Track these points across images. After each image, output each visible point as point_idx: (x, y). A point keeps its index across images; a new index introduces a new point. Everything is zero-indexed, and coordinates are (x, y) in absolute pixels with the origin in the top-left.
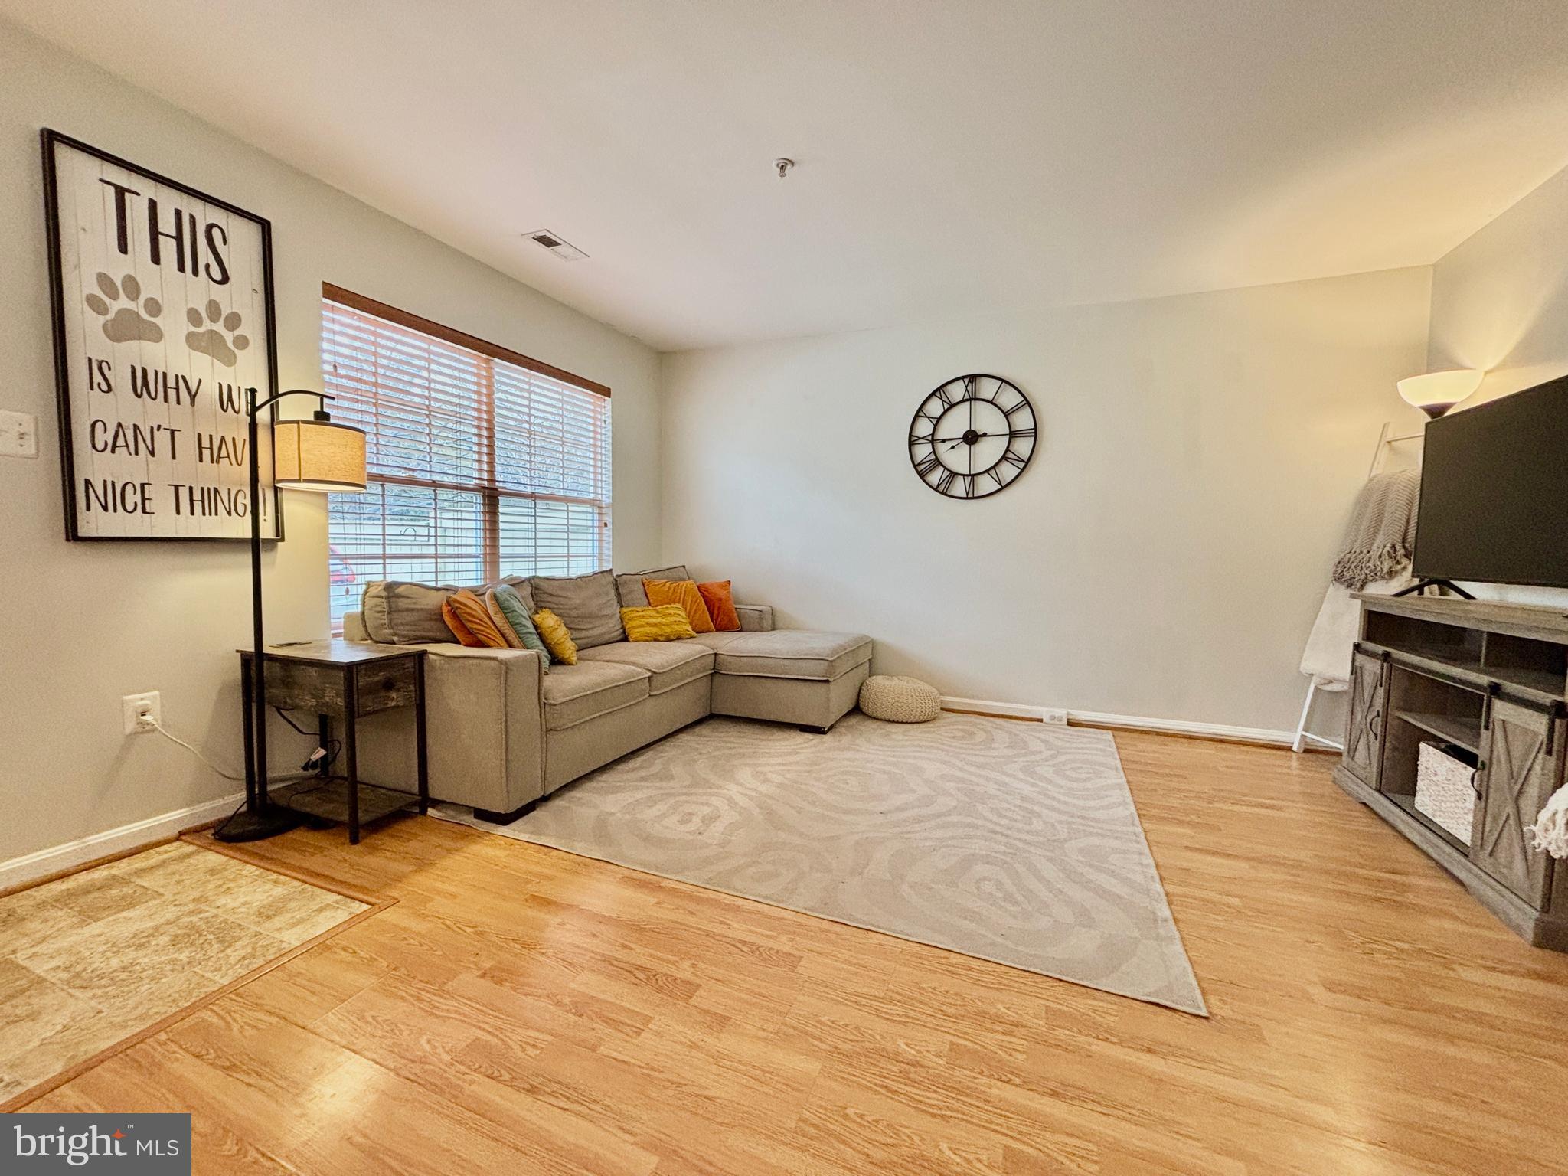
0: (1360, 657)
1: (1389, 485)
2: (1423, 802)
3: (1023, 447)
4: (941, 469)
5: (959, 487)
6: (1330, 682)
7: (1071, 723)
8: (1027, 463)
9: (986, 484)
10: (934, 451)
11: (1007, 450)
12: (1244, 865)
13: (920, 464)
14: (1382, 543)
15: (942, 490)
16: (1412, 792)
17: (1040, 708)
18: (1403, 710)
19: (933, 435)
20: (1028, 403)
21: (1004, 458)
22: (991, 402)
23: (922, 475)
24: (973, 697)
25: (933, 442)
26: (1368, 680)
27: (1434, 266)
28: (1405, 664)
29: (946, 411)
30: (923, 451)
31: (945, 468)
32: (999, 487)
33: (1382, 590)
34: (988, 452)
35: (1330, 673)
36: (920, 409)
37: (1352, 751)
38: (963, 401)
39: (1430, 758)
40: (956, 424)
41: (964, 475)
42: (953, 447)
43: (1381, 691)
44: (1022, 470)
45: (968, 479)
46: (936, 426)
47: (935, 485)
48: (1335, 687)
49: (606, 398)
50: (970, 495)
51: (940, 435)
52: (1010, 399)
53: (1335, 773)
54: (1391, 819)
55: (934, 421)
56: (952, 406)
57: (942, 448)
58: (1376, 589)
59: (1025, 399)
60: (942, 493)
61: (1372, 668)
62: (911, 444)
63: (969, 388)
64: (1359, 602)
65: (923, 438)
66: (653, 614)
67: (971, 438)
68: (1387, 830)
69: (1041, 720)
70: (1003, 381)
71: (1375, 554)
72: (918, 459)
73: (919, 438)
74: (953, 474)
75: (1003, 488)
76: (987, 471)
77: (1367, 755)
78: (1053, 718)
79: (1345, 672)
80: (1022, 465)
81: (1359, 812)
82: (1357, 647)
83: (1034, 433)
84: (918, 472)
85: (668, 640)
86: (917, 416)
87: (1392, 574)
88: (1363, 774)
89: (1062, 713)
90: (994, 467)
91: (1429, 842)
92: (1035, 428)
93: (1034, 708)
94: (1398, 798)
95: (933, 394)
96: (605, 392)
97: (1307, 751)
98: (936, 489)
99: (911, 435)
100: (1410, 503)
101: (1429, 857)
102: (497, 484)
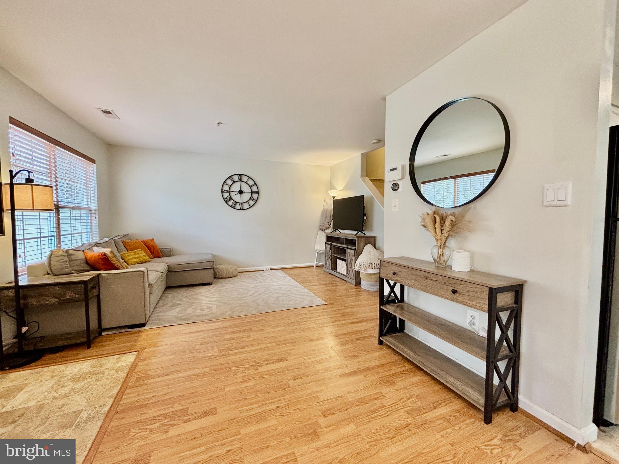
0: (326, 245)
1: (327, 211)
2: (338, 270)
3: (255, 196)
4: (232, 201)
5: (238, 206)
6: (320, 251)
7: (271, 270)
8: (256, 201)
9: (246, 206)
10: (230, 195)
11: (251, 197)
12: (319, 286)
13: (225, 199)
14: (327, 222)
15: (233, 207)
16: (336, 269)
17: (263, 267)
18: (334, 254)
19: (229, 190)
20: (256, 184)
21: (250, 199)
22: (246, 183)
23: (226, 202)
24: (244, 267)
25: (229, 192)
26: (328, 249)
27: (331, 167)
28: (334, 245)
29: (233, 183)
30: (226, 195)
31: (234, 201)
32: (249, 207)
33: (329, 231)
34: (246, 197)
35: (321, 249)
36: (225, 182)
37: (326, 264)
38: (238, 181)
39: (339, 261)
40: (236, 187)
41: (239, 203)
42: (236, 194)
43: (331, 251)
44: (255, 202)
45: (241, 204)
46: (230, 187)
47: (231, 205)
48: (321, 252)
49: (94, 164)
50: (241, 209)
51: (231, 190)
52: (251, 183)
53: (323, 269)
54: (334, 274)
55: (230, 186)
56: (235, 182)
57: (232, 194)
58: (327, 231)
59: (255, 183)
60: (233, 208)
61: (329, 247)
62: (222, 192)
63: (239, 178)
64: (325, 234)
65: (226, 191)
66: (133, 254)
67: (241, 192)
68: (333, 276)
69: (264, 270)
70: (249, 177)
71: (326, 224)
72: (225, 197)
73: (225, 191)
74: (236, 202)
75: (250, 207)
76: (246, 202)
77: (329, 264)
78: (267, 269)
79: (323, 248)
80: (255, 201)
81: (329, 275)
82: (326, 243)
83: (258, 193)
84: (225, 201)
85: (142, 263)
86: (224, 184)
87: (329, 228)
88: (328, 268)
89: (269, 267)
90: (248, 201)
91: (340, 276)
92: (258, 191)
93: (261, 267)
94: (334, 270)
95: (229, 178)
96: (93, 161)
97: (317, 266)
98: (231, 207)
99: (222, 190)
100: (331, 214)
101: (340, 278)
102: (59, 203)
